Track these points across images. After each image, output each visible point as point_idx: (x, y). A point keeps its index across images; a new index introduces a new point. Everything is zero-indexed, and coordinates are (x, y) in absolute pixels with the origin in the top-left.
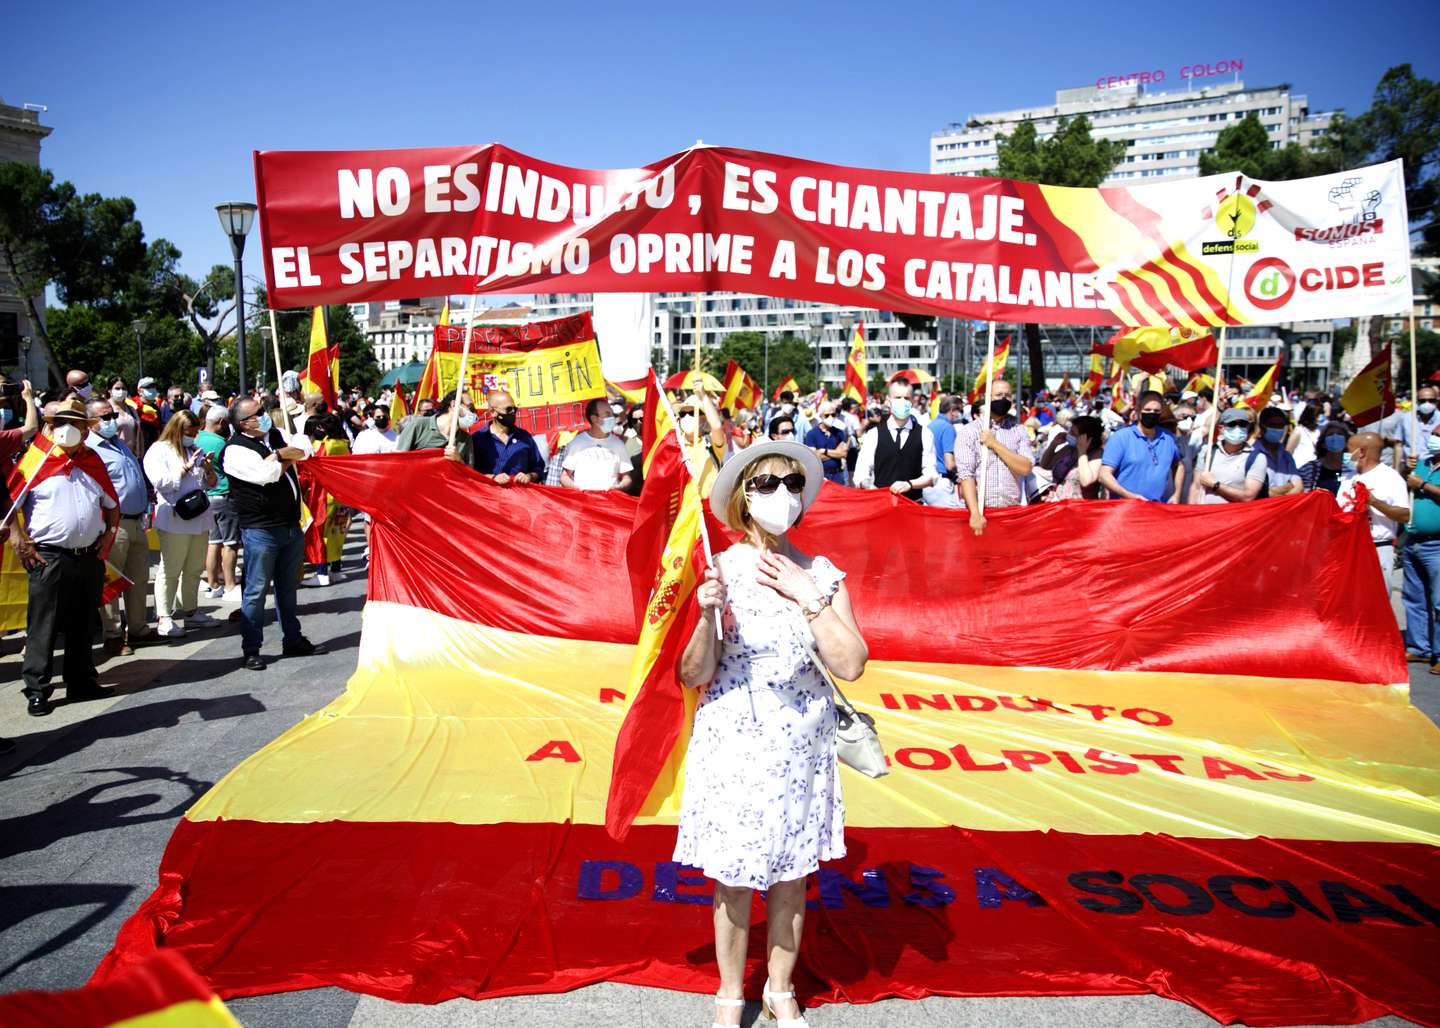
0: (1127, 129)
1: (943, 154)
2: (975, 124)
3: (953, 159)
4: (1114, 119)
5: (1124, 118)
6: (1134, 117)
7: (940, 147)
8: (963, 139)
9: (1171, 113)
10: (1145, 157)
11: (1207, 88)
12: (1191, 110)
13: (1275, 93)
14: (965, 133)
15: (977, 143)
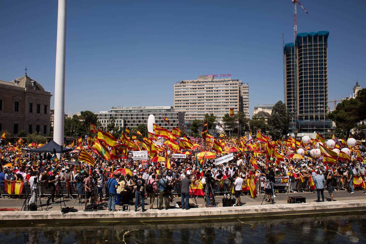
0: (211, 85)
1: (177, 88)
2: (183, 82)
3: (178, 89)
4: (209, 83)
5: (211, 83)
6: (213, 83)
7: (176, 86)
8: (181, 85)
9: (219, 83)
10: (215, 91)
11: (225, 79)
12: (222, 83)
13: (236, 81)
14: (181, 84)
15: (183, 86)
